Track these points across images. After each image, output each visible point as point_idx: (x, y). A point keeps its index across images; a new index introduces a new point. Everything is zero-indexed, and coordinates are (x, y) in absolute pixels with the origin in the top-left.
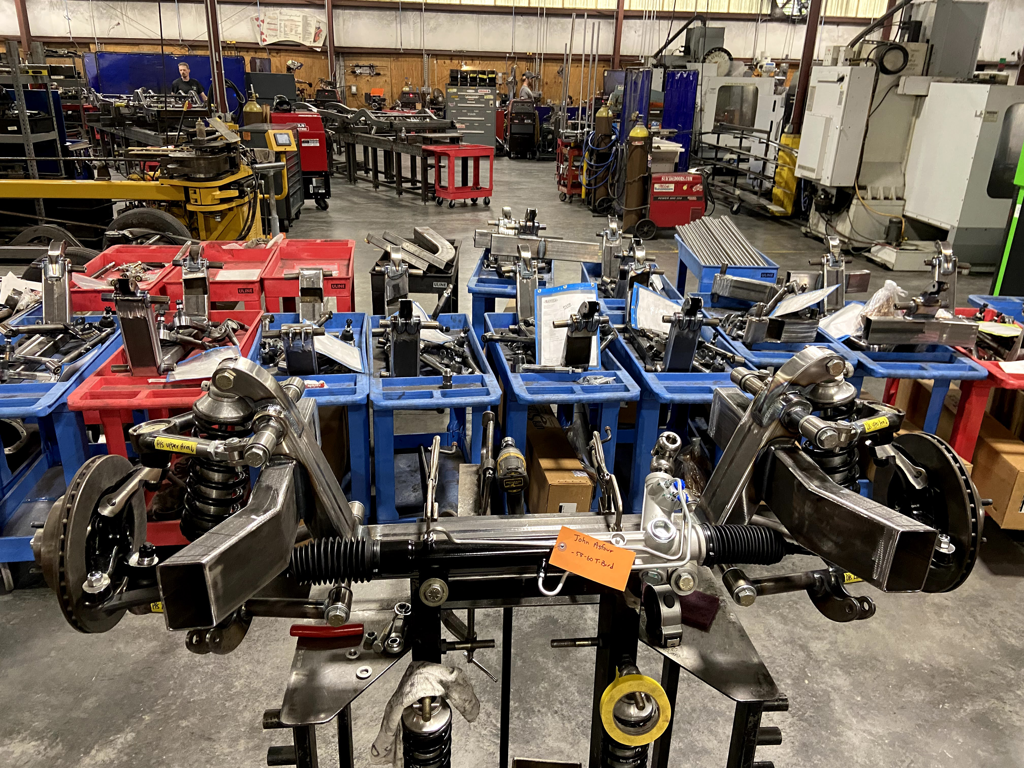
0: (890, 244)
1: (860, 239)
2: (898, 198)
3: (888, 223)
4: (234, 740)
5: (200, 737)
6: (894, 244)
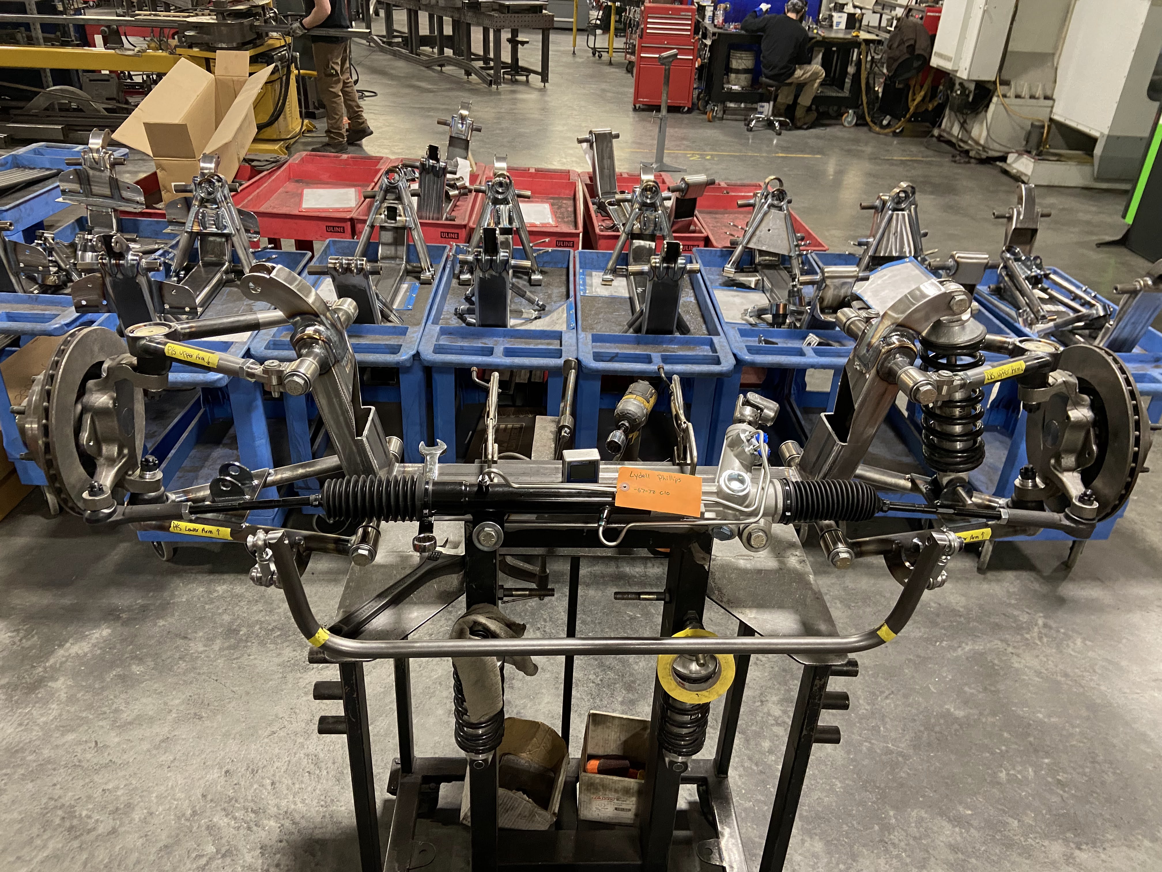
0: (1029, 153)
1: (997, 147)
2: (1046, 98)
3: (1029, 127)
4: (210, 640)
5: (176, 635)
6: (1034, 153)
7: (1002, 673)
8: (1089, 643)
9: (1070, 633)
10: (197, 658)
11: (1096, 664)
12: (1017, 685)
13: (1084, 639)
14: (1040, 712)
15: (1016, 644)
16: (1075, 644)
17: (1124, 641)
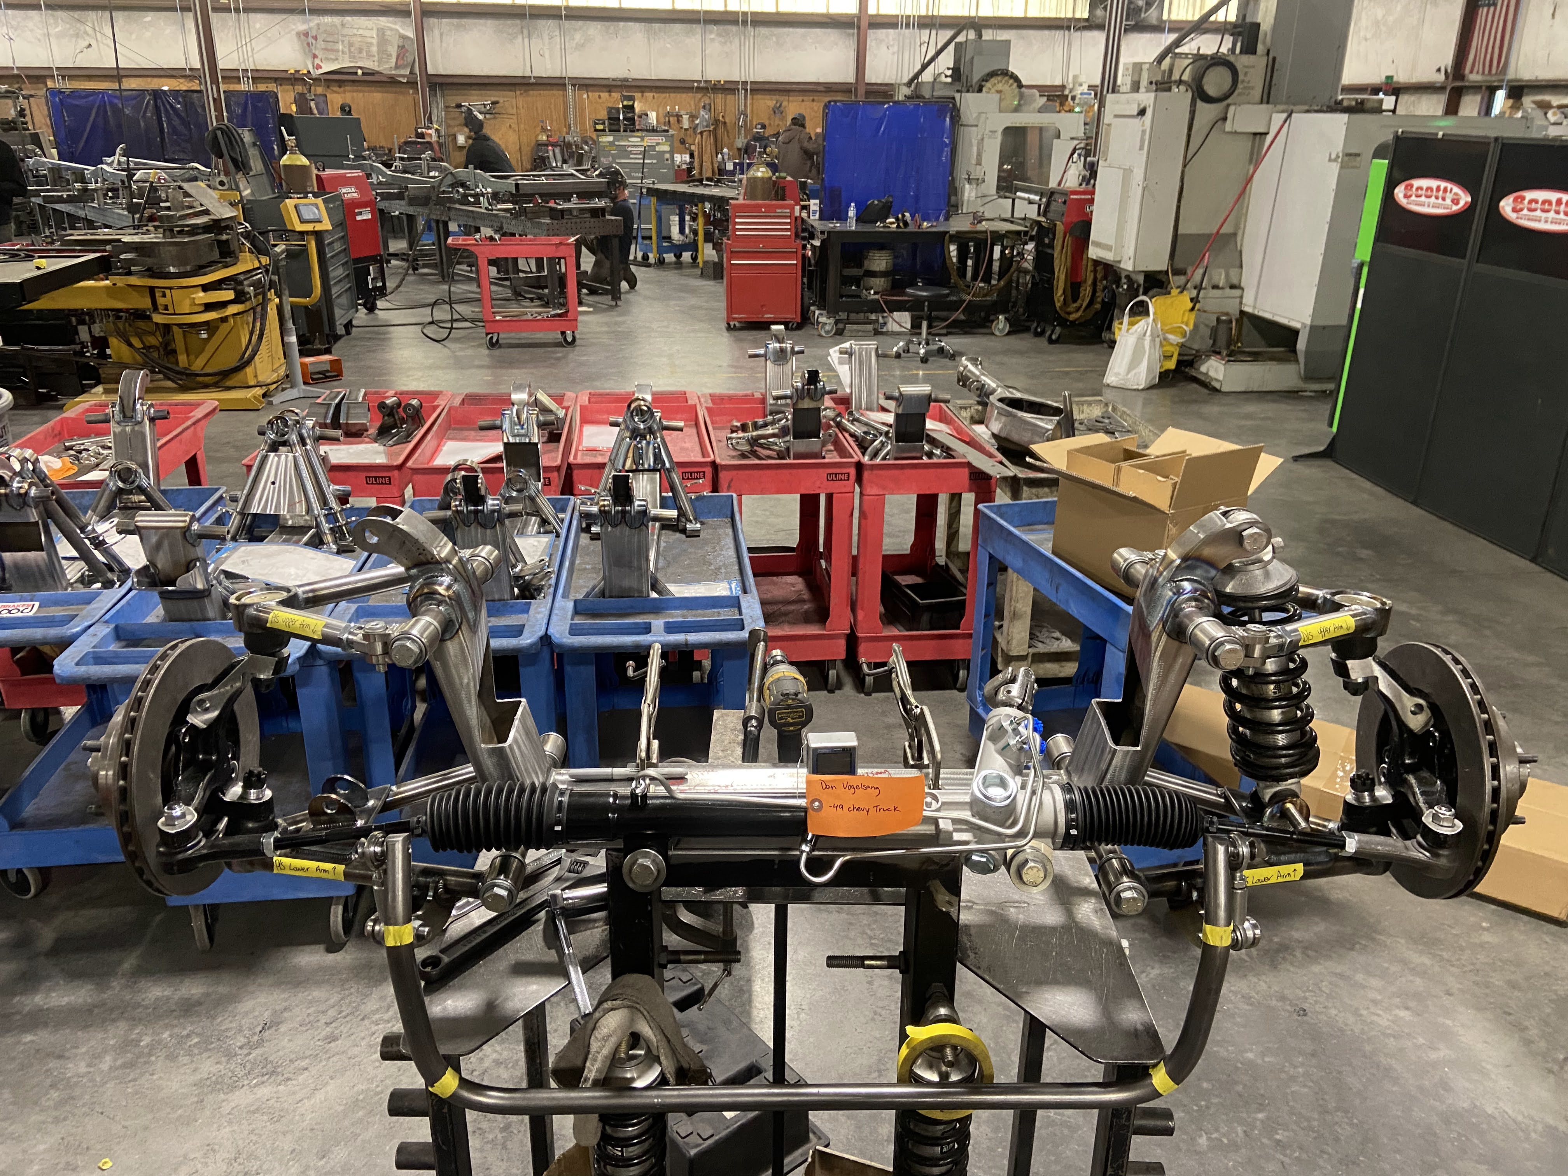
0: (1219, 353)
3: (1215, 323)
4: (96, 1057)
5: (48, 1055)
6: (1224, 353)
10: (76, 1084)
14: (1251, 1050)
17: (1357, 946)
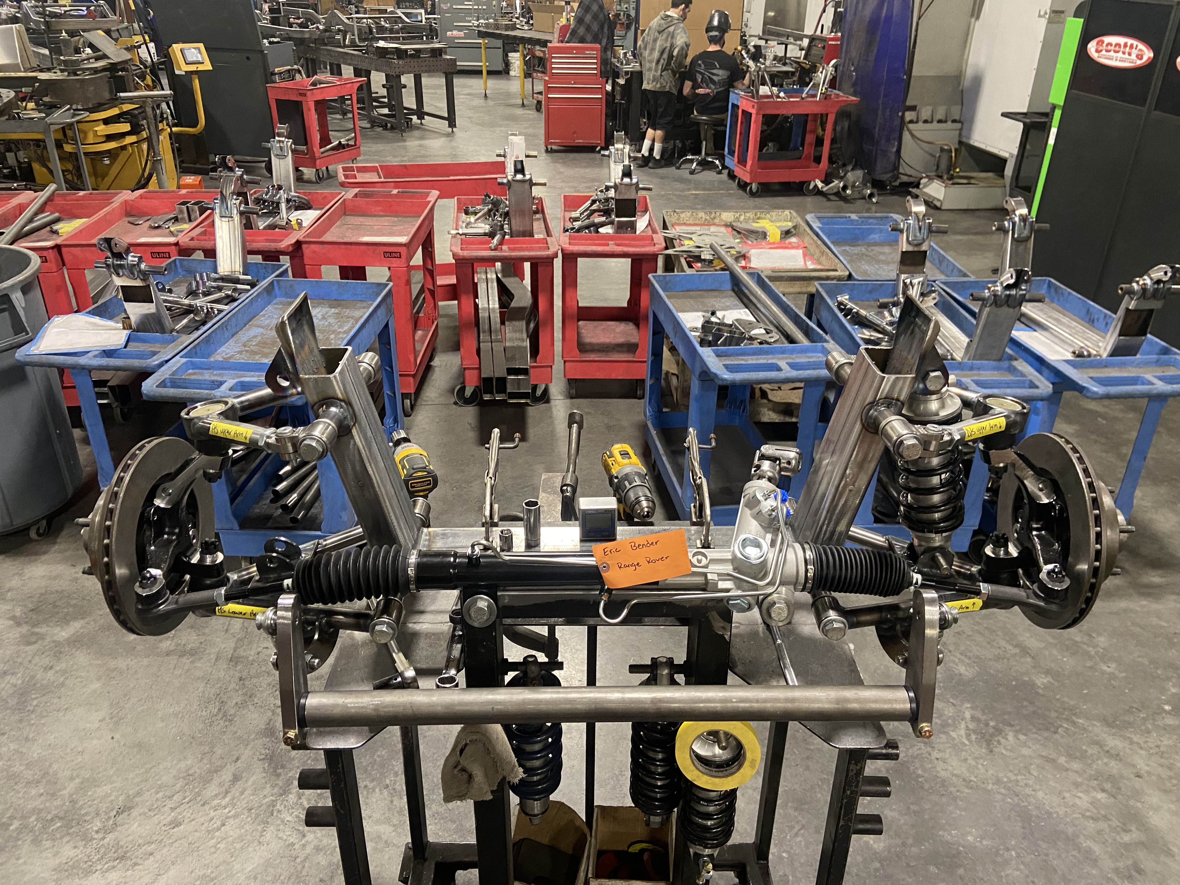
0: (940, 177)
1: (909, 172)
2: (954, 121)
3: (937, 152)
6: (945, 177)
7: (926, 786)
8: (1022, 737)
9: (1001, 725)
11: (1031, 764)
12: (944, 800)
13: (1017, 732)
15: (941, 746)
16: (1007, 739)
